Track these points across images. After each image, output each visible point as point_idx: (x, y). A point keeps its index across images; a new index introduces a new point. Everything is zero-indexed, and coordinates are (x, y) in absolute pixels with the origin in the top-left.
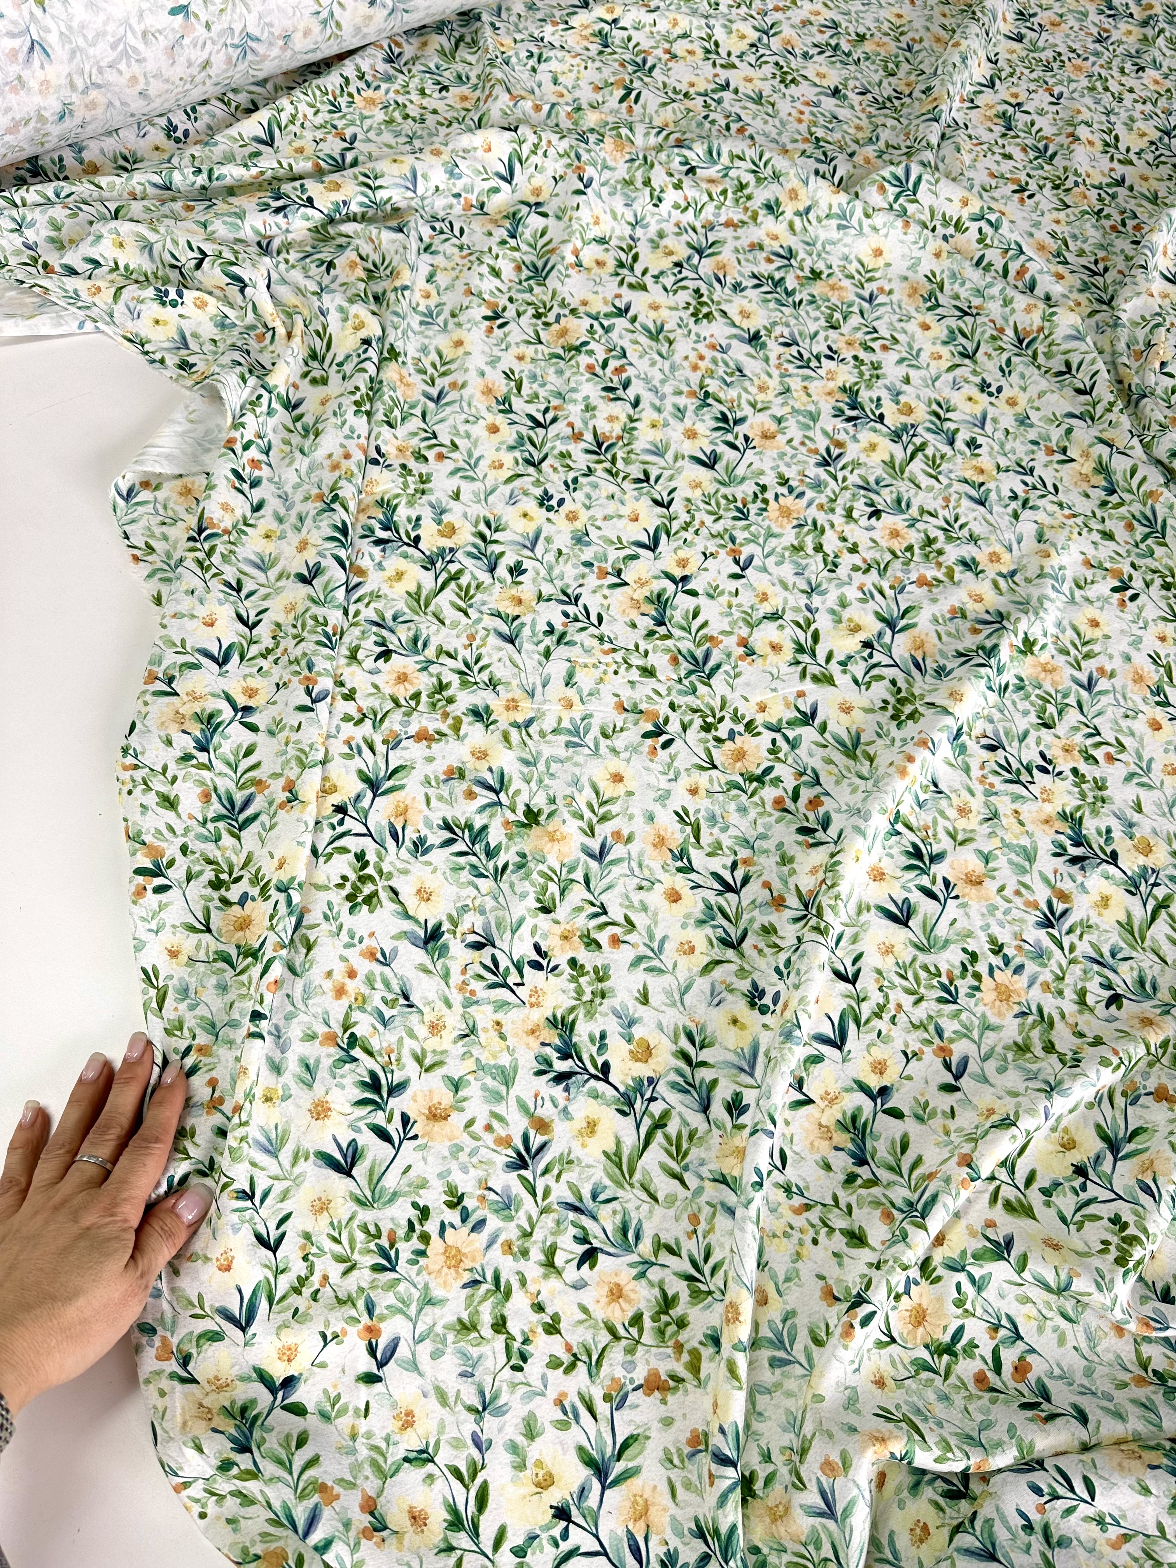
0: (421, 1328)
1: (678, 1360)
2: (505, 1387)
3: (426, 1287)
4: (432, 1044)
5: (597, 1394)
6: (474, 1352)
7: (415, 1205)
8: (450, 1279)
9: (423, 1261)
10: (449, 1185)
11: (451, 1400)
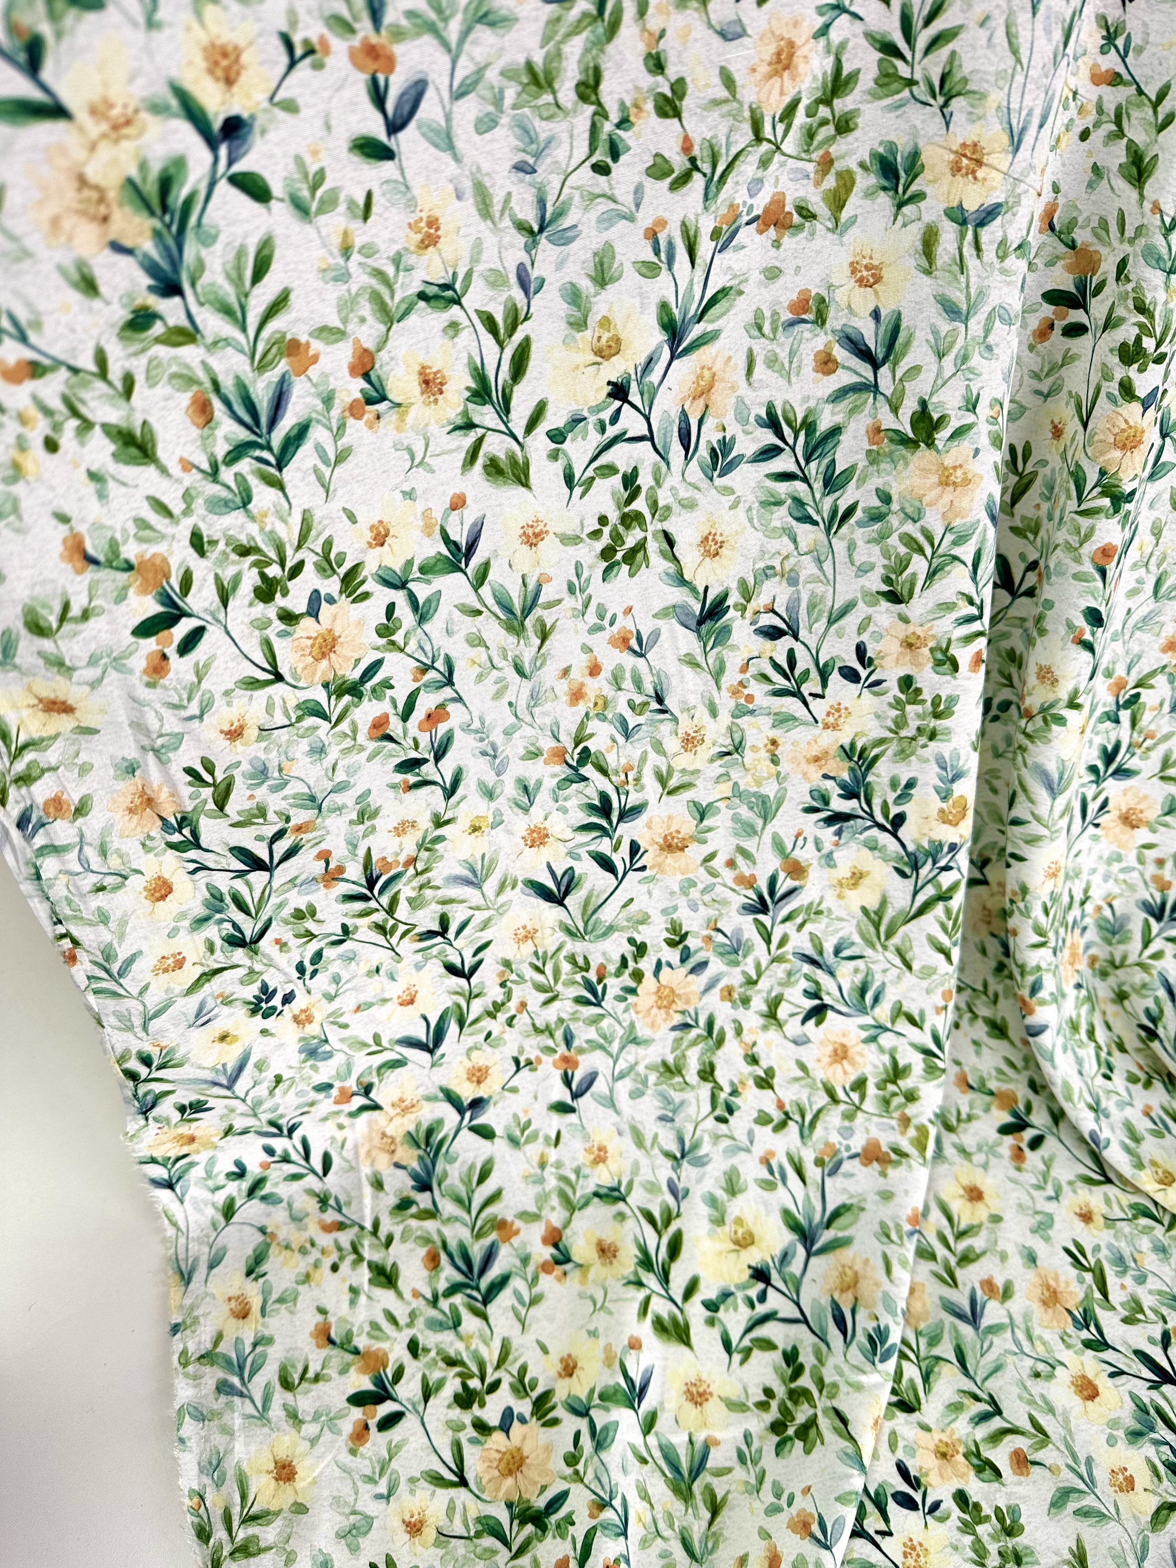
0: (622, 1065)
1: (903, 1133)
2: (706, 1138)
3: (632, 1025)
4: (683, 761)
5: (808, 1157)
6: (677, 1097)
7: (631, 941)
8: (659, 1020)
9: (631, 999)
10: (673, 922)
11: (648, 1142)
